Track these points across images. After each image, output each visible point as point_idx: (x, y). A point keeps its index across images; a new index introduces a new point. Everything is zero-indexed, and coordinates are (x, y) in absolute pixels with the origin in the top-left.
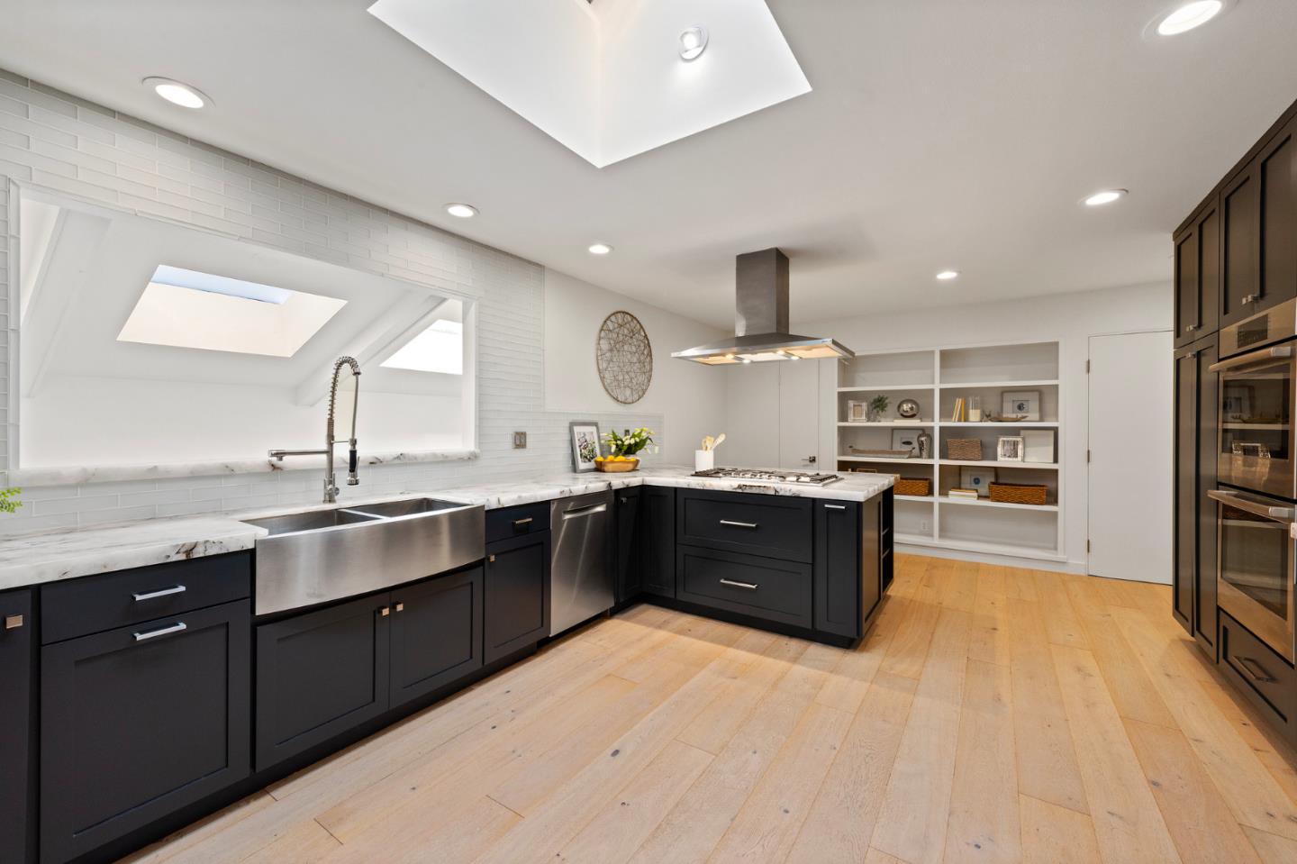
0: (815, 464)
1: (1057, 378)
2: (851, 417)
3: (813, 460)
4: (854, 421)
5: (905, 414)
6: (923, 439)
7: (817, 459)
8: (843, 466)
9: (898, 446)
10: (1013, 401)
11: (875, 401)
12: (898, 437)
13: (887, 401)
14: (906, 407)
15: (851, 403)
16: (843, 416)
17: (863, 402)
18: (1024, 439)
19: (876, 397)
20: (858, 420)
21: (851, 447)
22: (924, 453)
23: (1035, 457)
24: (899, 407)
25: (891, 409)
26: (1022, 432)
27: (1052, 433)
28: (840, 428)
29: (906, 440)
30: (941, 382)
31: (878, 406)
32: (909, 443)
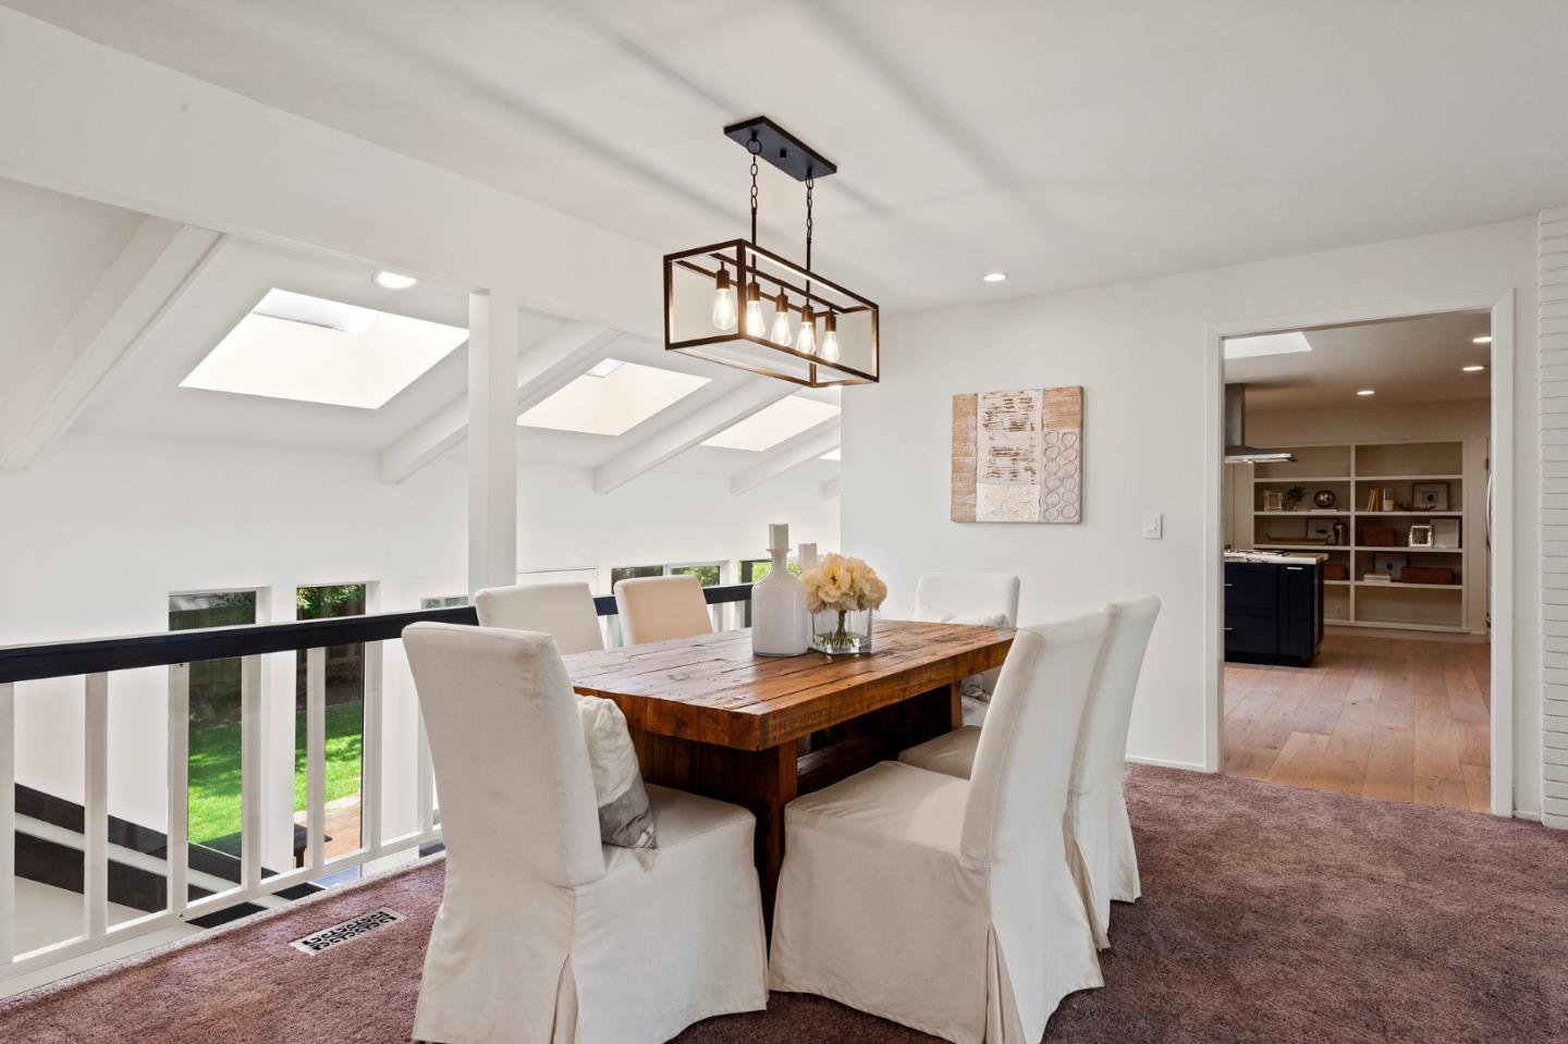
1: (1461, 473)
2: (1267, 507)
4: (1270, 510)
5: (1321, 504)
6: (1339, 527)
9: (1313, 534)
10: (1424, 492)
11: (1291, 492)
12: (1312, 525)
13: (1303, 492)
14: (1322, 498)
15: (1267, 493)
16: (1259, 506)
17: (1279, 492)
18: (1432, 527)
19: (1293, 487)
20: (1274, 510)
21: (1266, 535)
22: (1341, 541)
23: (1442, 543)
24: (1316, 498)
25: (1308, 499)
26: (1431, 521)
27: (1457, 521)
28: (1256, 517)
29: (1321, 528)
30: (1357, 475)
31: (1294, 497)
32: (1324, 532)
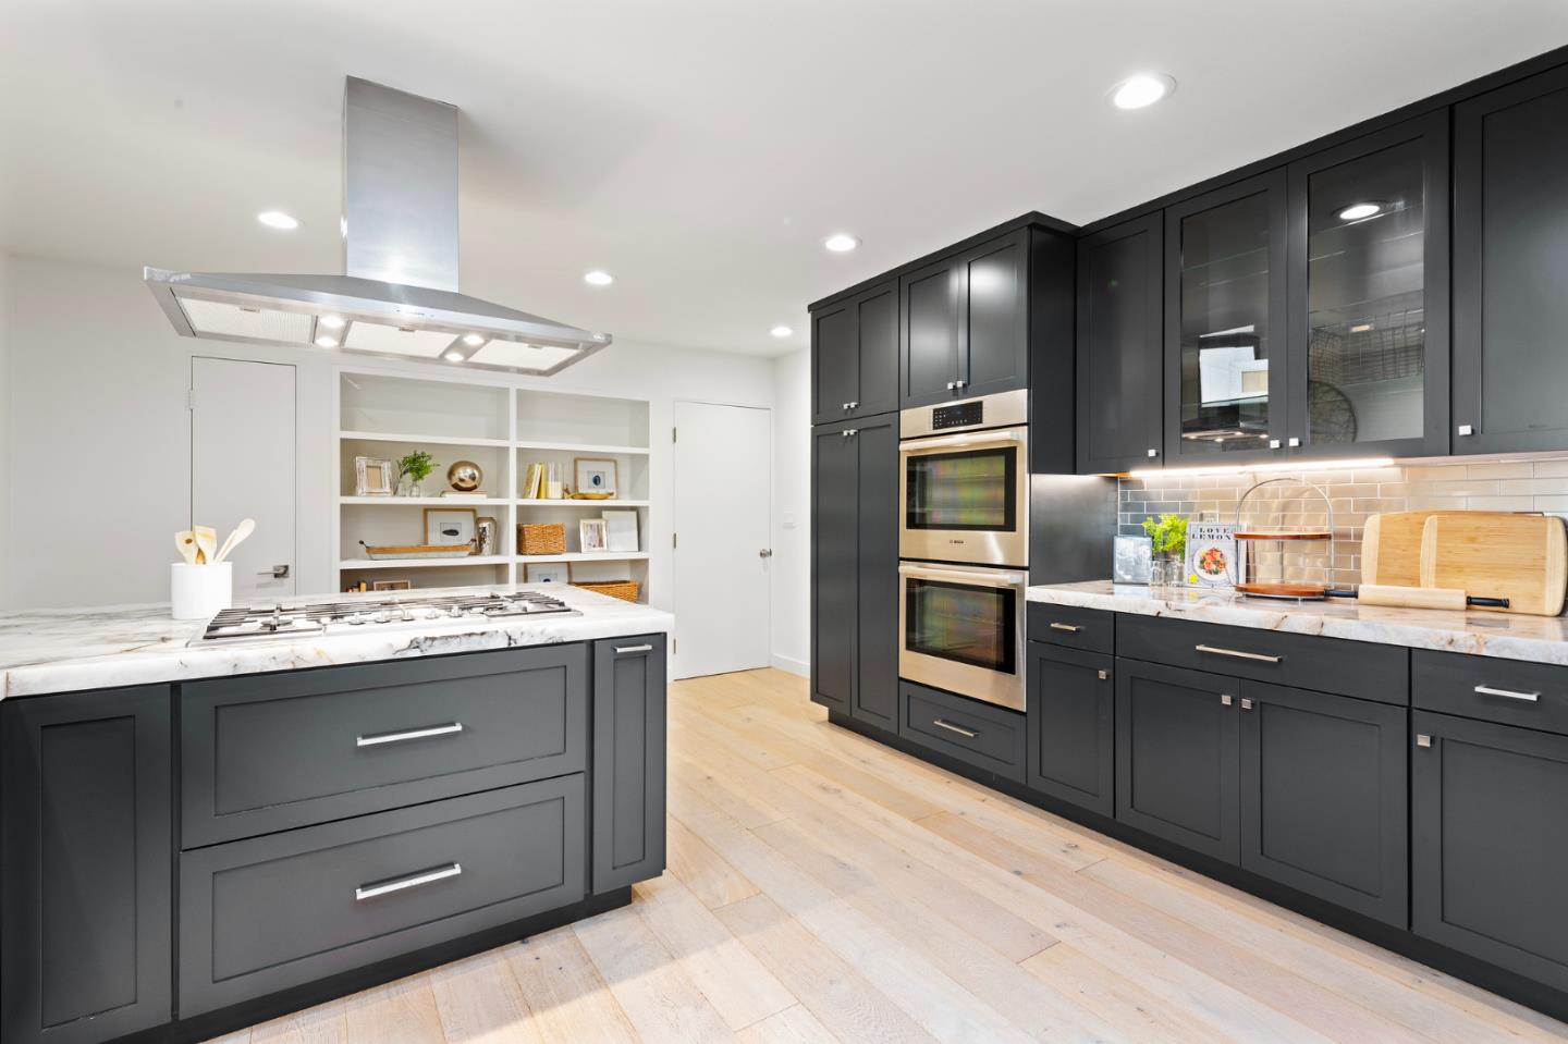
0: (287, 582)
1: (647, 446)
2: (363, 487)
3: (281, 573)
4: (370, 494)
5: (463, 485)
6: (485, 525)
7: (291, 570)
8: (350, 580)
9: (436, 538)
10: (589, 472)
11: (406, 461)
12: (436, 523)
13: (428, 463)
14: (464, 473)
15: (361, 462)
16: (349, 485)
17: (384, 460)
18: (607, 521)
19: (410, 454)
20: (374, 493)
21: (362, 543)
22: (486, 547)
23: (619, 545)
24: (451, 473)
25: (436, 474)
26: (605, 514)
27: (634, 514)
28: (344, 507)
29: (448, 528)
30: (519, 438)
31: (411, 470)
32: (453, 533)
